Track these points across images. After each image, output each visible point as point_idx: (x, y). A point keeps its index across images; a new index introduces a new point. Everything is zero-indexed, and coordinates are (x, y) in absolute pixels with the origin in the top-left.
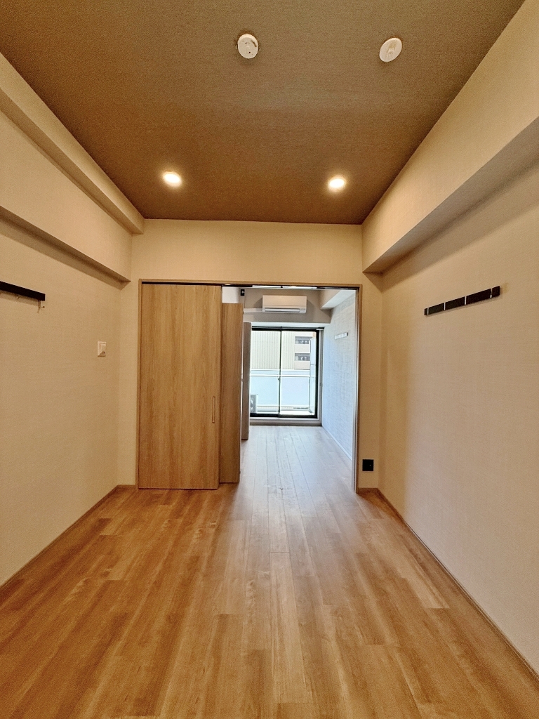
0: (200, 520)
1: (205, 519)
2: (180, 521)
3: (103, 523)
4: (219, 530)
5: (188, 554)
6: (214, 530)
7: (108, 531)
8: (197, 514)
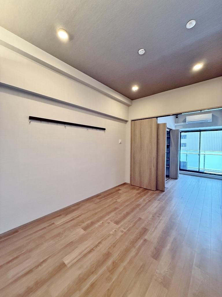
0: (145, 197)
1: (147, 197)
2: (139, 195)
5: (138, 203)
8: (145, 195)
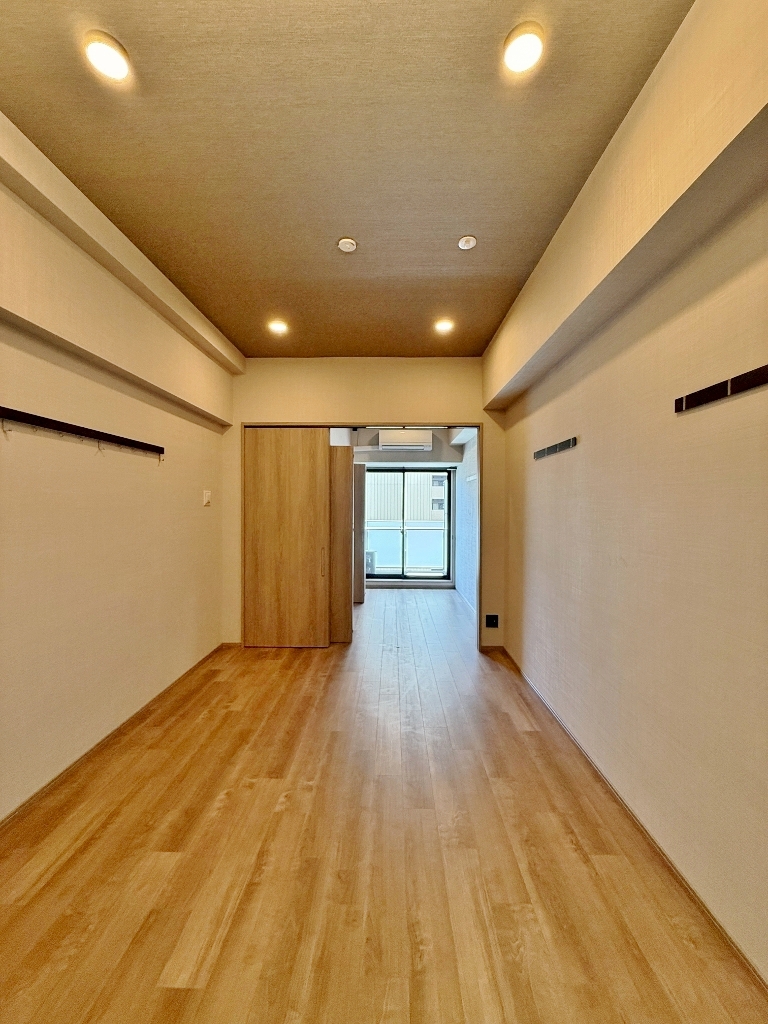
1: (317, 671)
2: (291, 672)
3: (215, 673)
4: (330, 678)
5: (302, 693)
6: (324, 679)
7: (220, 678)
8: (307, 666)
